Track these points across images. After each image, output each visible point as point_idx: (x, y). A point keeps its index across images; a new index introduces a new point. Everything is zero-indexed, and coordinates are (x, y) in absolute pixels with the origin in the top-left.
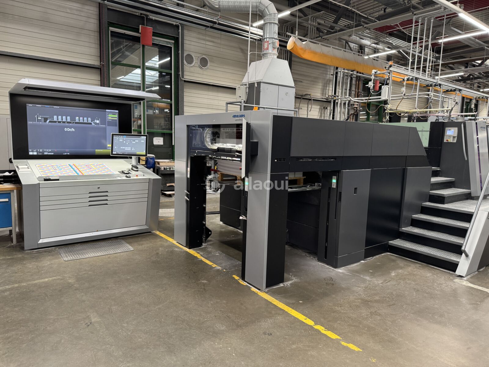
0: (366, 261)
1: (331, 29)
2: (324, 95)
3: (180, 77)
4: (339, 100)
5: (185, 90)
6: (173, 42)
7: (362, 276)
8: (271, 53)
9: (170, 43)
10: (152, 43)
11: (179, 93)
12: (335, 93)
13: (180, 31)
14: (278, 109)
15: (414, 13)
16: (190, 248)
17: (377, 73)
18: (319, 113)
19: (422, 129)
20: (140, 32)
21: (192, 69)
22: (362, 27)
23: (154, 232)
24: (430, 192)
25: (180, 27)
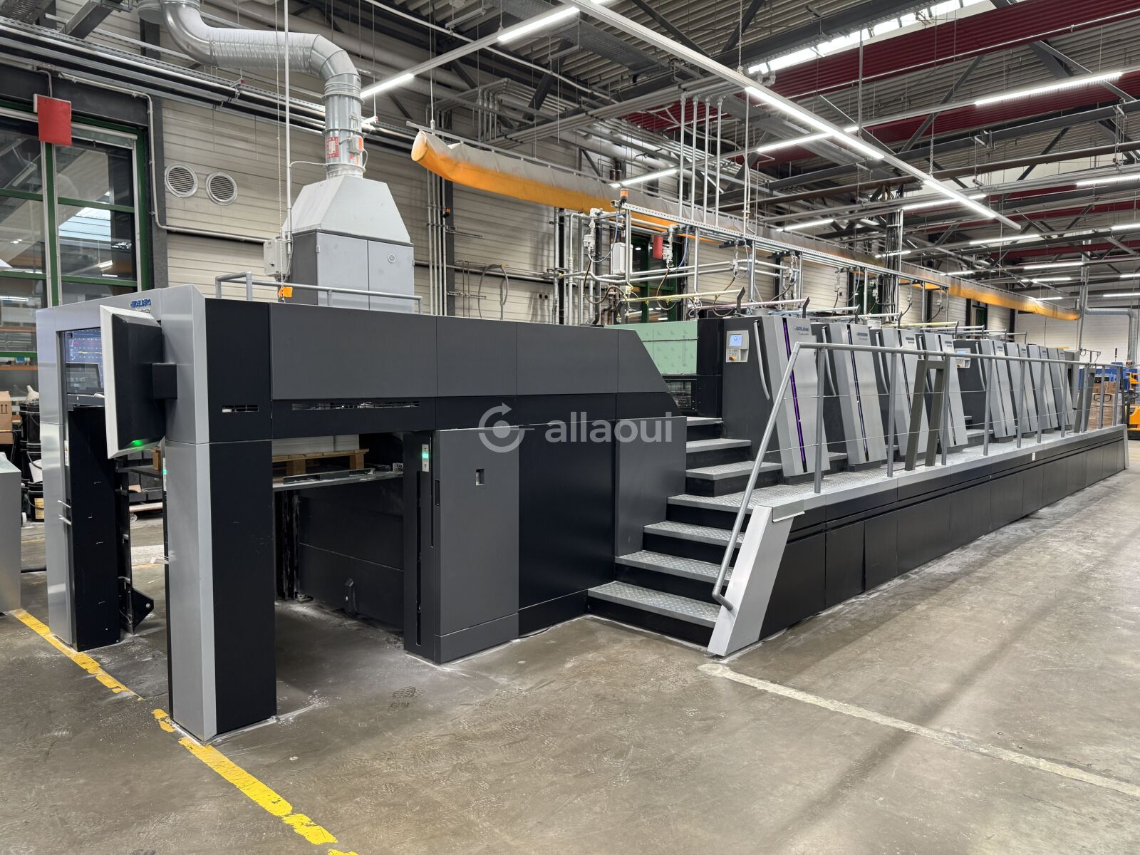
0: (524, 640)
1: (528, 119)
2: (539, 268)
3: (156, 224)
4: (571, 278)
5: (170, 253)
6: (135, 137)
7: (491, 677)
8: (345, 165)
9: (127, 140)
10: (73, 138)
11: (154, 261)
12: (561, 264)
13: (151, 111)
14: (369, 295)
15: (683, 86)
16: (80, 649)
17: (601, 216)
18: (529, 307)
19: (684, 337)
20: (35, 110)
21: (190, 204)
22: (584, 114)
23: (13, 612)
24: (687, 471)
25: (151, 103)
